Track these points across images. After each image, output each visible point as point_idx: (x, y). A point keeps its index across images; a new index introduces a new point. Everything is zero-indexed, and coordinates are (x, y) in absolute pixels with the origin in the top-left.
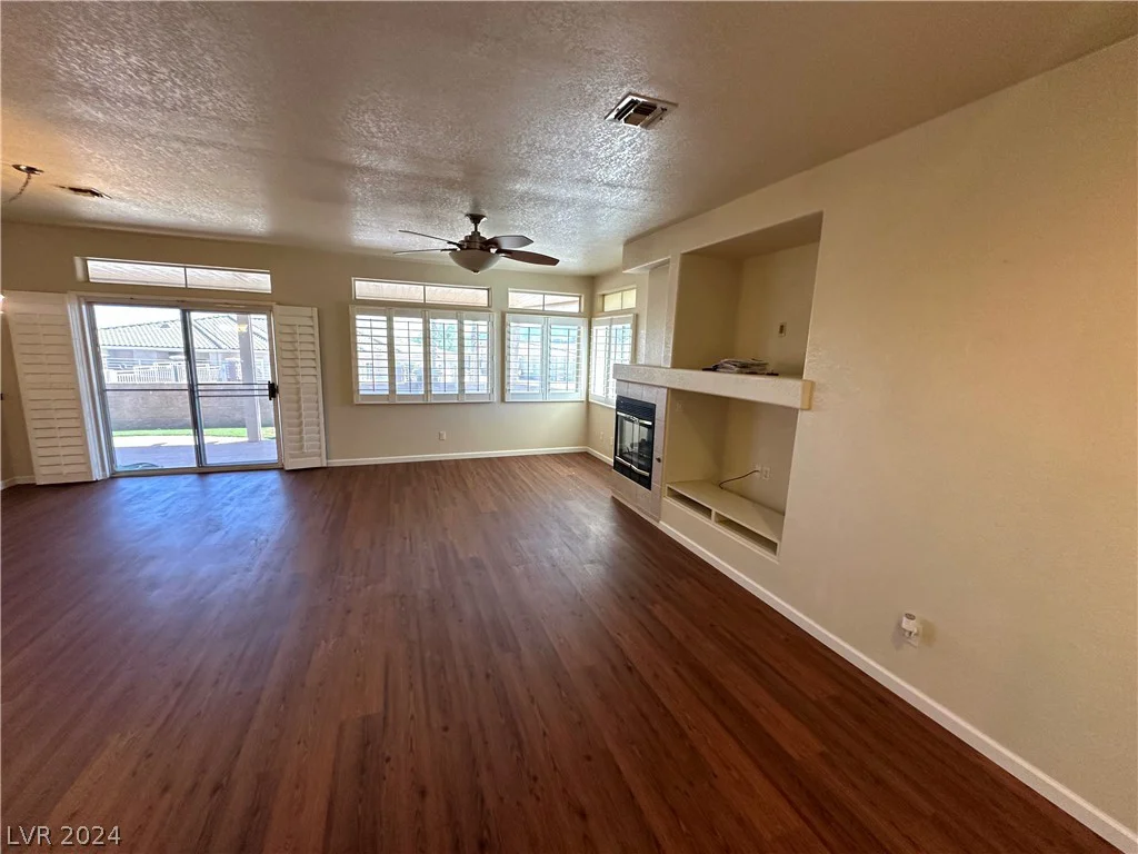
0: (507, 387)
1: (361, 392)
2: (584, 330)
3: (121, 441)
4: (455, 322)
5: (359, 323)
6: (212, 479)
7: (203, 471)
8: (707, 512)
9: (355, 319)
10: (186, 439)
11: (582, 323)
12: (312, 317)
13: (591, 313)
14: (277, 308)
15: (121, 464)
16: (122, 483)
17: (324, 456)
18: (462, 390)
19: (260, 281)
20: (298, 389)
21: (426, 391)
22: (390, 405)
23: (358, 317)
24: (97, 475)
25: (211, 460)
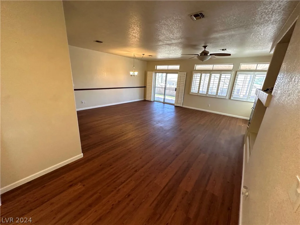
0: (232, 95)
1: (192, 92)
3: (156, 96)
4: (219, 75)
6: (165, 104)
7: (164, 103)
9: (193, 74)
10: (162, 97)
12: (185, 74)
14: (179, 73)
15: (155, 100)
16: (155, 102)
17: (182, 104)
18: (217, 94)
19: (177, 67)
21: (207, 93)
22: (198, 96)
24: (152, 100)
25: (166, 101)
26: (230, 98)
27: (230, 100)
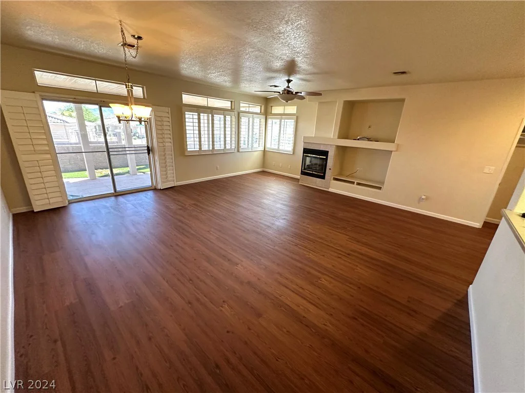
0: (240, 145)
1: (188, 150)
2: (263, 121)
4: (223, 116)
5: (187, 116)
8: (353, 183)
9: (185, 114)
11: (263, 118)
12: (168, 113)
13: (266, 114)
17: (175, 181)
18: (225, 147)
19: (138, 91)
20: (165, 149)
21: (213, 148)
22: (200, 155)
23: (186, 113)
26: (238, 151)
27: (238, 153)
